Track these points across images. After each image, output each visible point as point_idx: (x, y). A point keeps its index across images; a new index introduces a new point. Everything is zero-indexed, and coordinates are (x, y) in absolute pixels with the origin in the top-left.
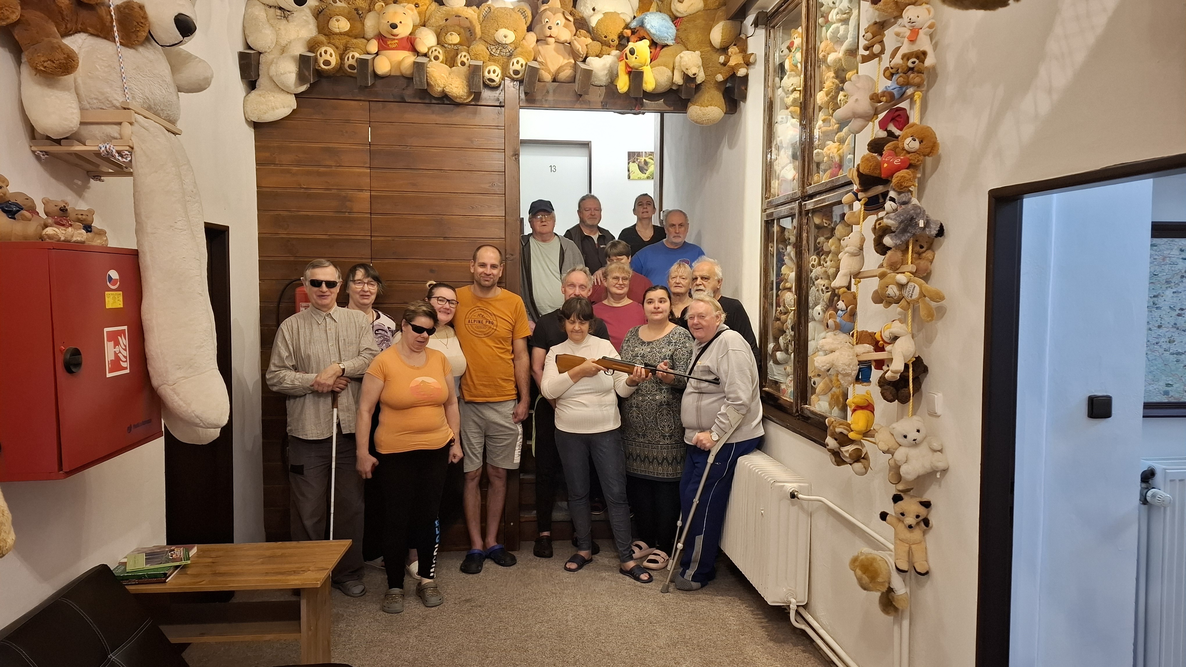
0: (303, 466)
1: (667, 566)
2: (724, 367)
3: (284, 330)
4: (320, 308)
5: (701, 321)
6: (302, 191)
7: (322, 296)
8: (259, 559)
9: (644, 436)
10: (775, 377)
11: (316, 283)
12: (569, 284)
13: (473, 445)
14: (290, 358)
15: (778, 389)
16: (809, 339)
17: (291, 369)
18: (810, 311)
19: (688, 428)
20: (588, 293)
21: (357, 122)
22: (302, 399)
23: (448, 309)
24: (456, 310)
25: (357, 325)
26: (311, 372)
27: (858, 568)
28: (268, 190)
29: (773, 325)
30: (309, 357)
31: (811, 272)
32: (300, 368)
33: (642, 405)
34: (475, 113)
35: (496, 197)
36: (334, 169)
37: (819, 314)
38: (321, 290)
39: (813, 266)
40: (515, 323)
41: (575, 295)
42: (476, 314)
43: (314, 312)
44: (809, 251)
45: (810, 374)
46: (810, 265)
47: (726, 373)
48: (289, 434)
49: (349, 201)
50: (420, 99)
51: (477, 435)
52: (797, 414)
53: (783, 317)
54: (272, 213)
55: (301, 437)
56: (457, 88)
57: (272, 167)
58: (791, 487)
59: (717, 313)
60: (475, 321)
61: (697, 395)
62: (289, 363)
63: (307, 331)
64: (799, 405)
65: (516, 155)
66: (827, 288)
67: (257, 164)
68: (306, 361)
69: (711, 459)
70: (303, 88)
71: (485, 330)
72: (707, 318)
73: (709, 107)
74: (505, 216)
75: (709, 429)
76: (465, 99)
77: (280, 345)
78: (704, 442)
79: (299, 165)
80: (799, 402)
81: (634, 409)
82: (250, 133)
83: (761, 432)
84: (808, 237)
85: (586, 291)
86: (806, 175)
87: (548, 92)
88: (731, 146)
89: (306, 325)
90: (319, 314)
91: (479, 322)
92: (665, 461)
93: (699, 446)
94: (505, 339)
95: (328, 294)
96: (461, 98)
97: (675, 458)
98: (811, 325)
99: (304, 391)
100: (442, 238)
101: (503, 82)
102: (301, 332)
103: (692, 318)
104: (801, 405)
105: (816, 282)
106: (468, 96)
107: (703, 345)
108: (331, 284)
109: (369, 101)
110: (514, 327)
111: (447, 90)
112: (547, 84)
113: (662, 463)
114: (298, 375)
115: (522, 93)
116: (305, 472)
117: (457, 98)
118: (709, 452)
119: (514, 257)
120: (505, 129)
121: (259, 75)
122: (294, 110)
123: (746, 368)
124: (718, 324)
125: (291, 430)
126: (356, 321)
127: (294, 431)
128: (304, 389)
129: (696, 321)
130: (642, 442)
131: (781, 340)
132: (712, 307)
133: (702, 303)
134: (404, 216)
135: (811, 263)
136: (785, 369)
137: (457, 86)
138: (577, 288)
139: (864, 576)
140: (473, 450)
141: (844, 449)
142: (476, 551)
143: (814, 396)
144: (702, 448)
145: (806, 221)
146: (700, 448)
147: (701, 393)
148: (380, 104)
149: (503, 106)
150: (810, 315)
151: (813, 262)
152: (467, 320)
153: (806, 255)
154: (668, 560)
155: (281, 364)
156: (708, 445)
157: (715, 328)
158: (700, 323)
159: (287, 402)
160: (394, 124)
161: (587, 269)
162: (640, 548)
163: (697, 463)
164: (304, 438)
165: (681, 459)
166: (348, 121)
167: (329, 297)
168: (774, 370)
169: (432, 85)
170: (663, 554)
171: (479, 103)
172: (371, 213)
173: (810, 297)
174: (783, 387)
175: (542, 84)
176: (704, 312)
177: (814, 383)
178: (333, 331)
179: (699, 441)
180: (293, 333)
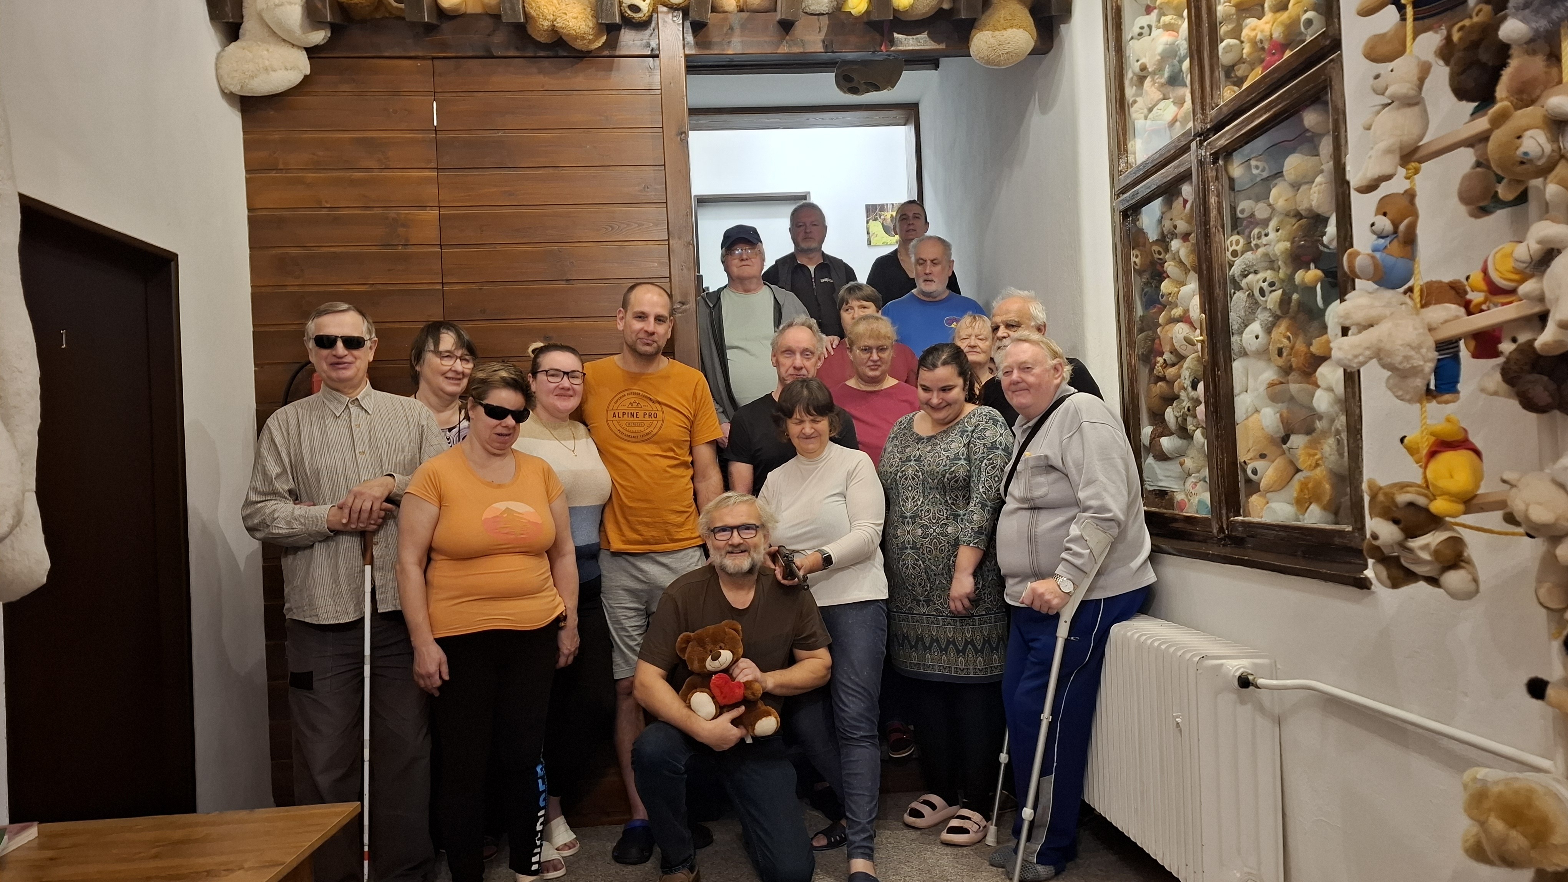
0: (311, 672)
1: (985, 836)
2: (1074, 453)
3: (272, 428)
4: (339, 387)
5: (1024, 376)
6: (324, 212)
7: (337, 363)
8: (153, 848)
9: (928, 602)
10: (1161, 484)
11: (326, 342)
12: (783, 349)
13: (627, 631)
14: (284, 478)
15: (1171, 504)
16: (1236, 391)
17: (286, 498)
18: (1234, 339)
19: (1014, 576)
20: (817, 362)
21: (413, 94)
22: (307, 552)
23: (569, 389)
24: (584, 390)
25: (410, 420)
26: (321, 501)
27: (1492, 814)
28: (265, 213)
29: (1149, 390)
30: (317, 474)
31: (1231, 266)
32: (304, 495)
33: (922, 545)
34: (610, 68)
35: (651, 210)
36: (376, 173)
37: (1257, 337)
38: (334, 353)
39: (1235, 254)
40: (695, 416)
41: (795, 368)
42: (627, 403)
43: (328, 396)
44: (1223, 228)
45: (1242, 456)
46: (1228, 254)
47: (1079, 467)
48: (287, 617)
49: (403, 226)
50: (517, 49)
51: (632, 613)
52: (1222, 535)
53: (1171, 372)
54: (274, 252)
55: (308, 620)
56: (576, 18)
57: (273, 174)
58: (1236, 666)
59: (1055, 362)
60: (624, 414)
61: (1027, 514)
62: (283, 486)
63: (316, 430)
64: (1224, 518)
65: (682, 134)
66: (1272, 284)
67: (247, 171)
68: (313, 480)
69: (1063, 631)
70: (319, 37)
71: (642, 429)
72: (1037, 370)
73: (1010, 31)
74: (668, 240)
75: (1050, 574)
76: (591, 42)
77: (266, 454)
78: (1048, 597)
79: (316, 170)
80: (1224, 512)
81: (909, 551)
82: (233, 120)
83: (1150, 577)
84: (1219, 203)
85: (813, 360)
86: (1208, 89)
87: (731, 29)
88: (1045, 108)
89: (313, 419)
90: (337, 399)
91: (632, 415)
92: (970, 646)
93: (1036, 607)
94: (678, 443)
95: (349, 359)
96: (583, 38)
97: (987, 641)
98: (1237, 366)
99: (312, 539)
100: (564, 282)
101: (655, 16)
102: (305, 429)
103: (1008, 373)
104: (1228, 518)
105: (1244, 283)
106: (597, 36)
107: (1031, 424)
108: (353, 343)
109: (433, 58)
110: (692, 423)
111: (559, 24)
112: (729, 15)
113: (964, 651)
114: (300, 510)
115: (687, 33)
116: (316, 685)
117: (576, 38)
118: (1057, 617)
119: (687, 306)
120: (661, 94)
121: (242, 17)
122: (306, 77)
123: (1115, 455)
124: (1057, 381)
125: (290, 609)
126: (409, 414)
127: (295, 610)
128: (309, 535)
129: (1015, 375)
130: (924, 614)
131: (1170, 415)
132: (1046, 352)
133: (1026, 345)
134: (499, 248)
135: (1231, 249)
136: (1182, 464)
137: (575, 15)
138: (798, 356)
139: (1514, 833)
140: (627, 640)
141: (1416, 543)
142: (638, 824)
143: (1254, 496)
144: (1044, 611)
145: (1214, 173)
146: (1039, 612)
147: (1035, 509)
148: (452, 61)
149: (657, 56)
150: (1235, 347)
151: (1234, 247)
152: (611, 413)
153: (1218, 237)
154: (985, 827)
155: (267, 489)
156: (1055, 602)
157: (1052, 388)
158: (1023, 381)
159: (283, 560)
160: (475, 94)
161: (813, 321)
162: (933, 807)
163: (1033, 640)
164: (314, 621)
165: (999, 642)
166: (396, 93)
167: (353, 365)
168: (1158, 471)
169: (533, 18)
170: (976, 816)
171: (617, 53)
172: (441, 245)
173: (1231, 314)
174: (1179, 497)
175: (721, 15)
176: (1030, 361)
177: (1255, 472)
178: (364, 428)
179: (1035, 595)
180: (289, 434)
